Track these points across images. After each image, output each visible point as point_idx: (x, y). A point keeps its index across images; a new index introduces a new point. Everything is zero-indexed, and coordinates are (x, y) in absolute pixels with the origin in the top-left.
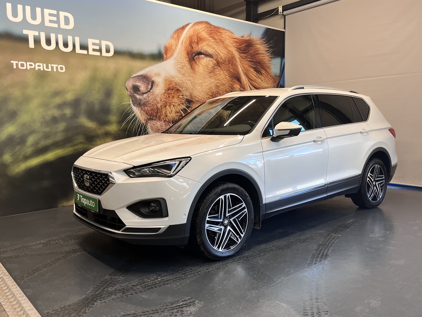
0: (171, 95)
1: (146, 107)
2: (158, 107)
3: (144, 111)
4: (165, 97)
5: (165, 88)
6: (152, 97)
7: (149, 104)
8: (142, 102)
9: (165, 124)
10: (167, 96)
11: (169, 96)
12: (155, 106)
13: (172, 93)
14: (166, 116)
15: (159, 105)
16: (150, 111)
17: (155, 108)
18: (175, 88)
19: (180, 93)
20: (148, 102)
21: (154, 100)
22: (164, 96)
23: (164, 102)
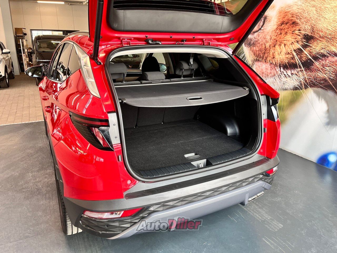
0: (283, 31)
1: (255, 47)
2: (266, 47)
3: (253, 51)
4: (277, 34)
5: (278, 22)
6: (262, 35)
7: (258, 44)
8: (252, 42)
9: (271, 67)
10: (279, 33)
11: (281, 33)
12: (264, 45)
13: (286, 28)
14: (274, 58)
15: (268, 45)
16: (257, 52)
17: (263, 49)
18: (291, 21)
19: (297, 26)
20: (257, 41)
21: (263, 39)
22: (276, 32)
23: (274, 41)
